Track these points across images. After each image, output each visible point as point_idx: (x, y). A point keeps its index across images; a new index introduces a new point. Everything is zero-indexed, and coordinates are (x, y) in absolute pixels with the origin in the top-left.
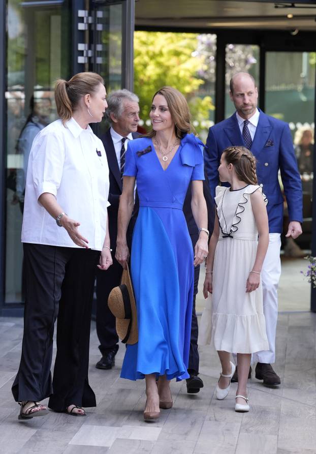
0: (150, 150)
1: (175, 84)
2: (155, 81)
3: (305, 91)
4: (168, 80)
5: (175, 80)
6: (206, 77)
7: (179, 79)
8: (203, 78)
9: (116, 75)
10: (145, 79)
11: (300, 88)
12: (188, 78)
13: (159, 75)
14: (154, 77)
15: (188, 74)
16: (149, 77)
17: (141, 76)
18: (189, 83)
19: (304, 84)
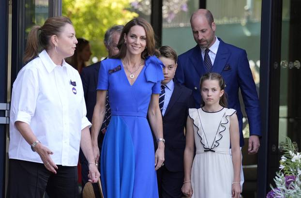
0: (119, 68)
1: (106, 17)
2: (84, 14)
3: (249, 25)
4: (98, 13)
5: (107, 13)
6: (141, 9)
7: (111, 12)
8: (136, 11)
9: (42, 7)
10: (74, 12)
11: (244, 22)
12: (120, 11)
13: (89, 7)
14: (84, 10)
15: (121, 6)
16: (78, 10)
17: (70, 9)
18: (122, 17)
19: (248, 18)
